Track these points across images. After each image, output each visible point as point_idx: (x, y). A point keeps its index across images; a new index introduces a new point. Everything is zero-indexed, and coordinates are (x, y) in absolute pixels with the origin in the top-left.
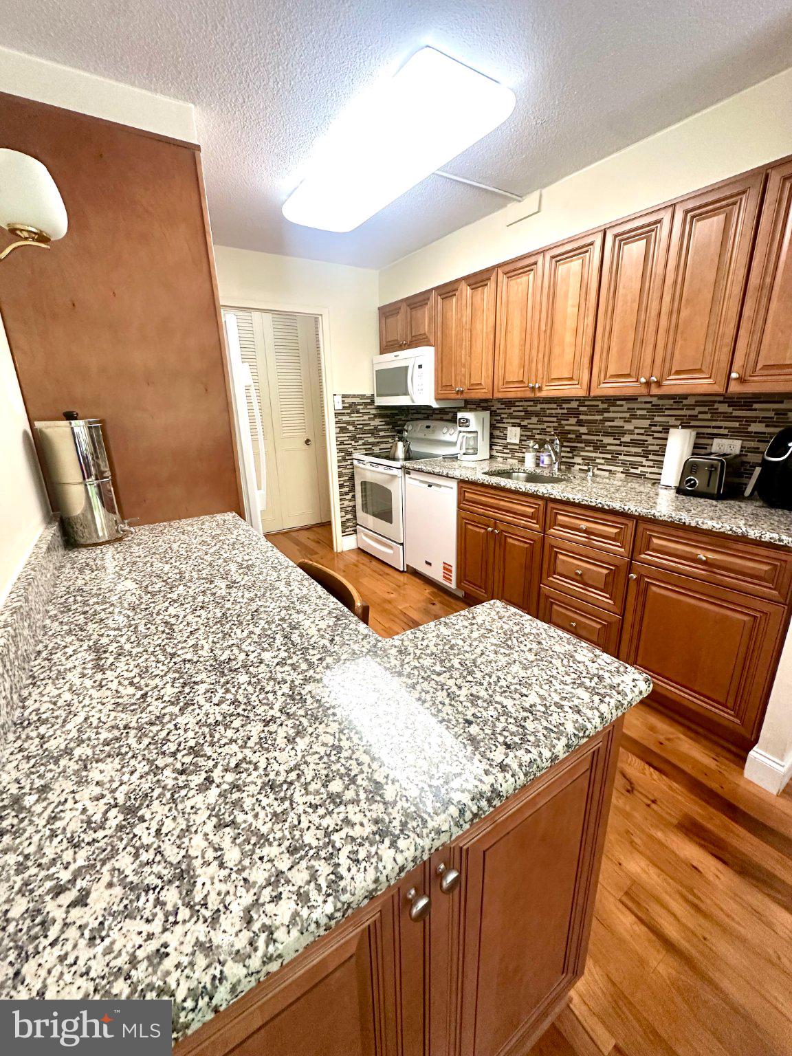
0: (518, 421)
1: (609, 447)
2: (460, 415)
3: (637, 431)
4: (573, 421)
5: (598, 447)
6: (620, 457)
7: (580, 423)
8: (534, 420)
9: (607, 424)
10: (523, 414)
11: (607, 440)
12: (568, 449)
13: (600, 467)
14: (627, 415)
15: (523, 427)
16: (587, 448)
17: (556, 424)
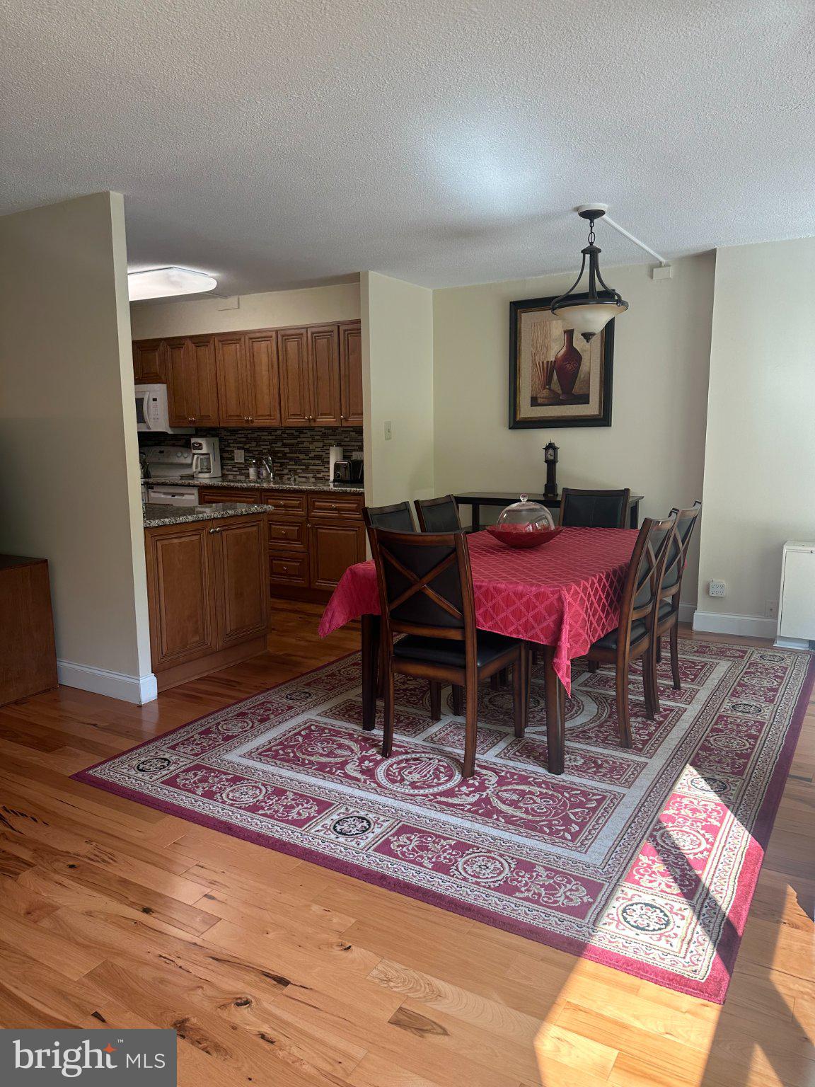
0: (241, 445)
1: (303, 461)
2: (193, 440)
3: (317, 450)
4: (280, 444)
5: (297, 461)
6: (311, 467)
7: (285, 445)
8: (254, 444)
9: (301, 446)
10: (244, 439)
11: (302, 456)
12: (279, 465)
13: (300, 475)
14: (310, 439)
15: (247, 450)
16: (291, 463)
17: (269, 447)
